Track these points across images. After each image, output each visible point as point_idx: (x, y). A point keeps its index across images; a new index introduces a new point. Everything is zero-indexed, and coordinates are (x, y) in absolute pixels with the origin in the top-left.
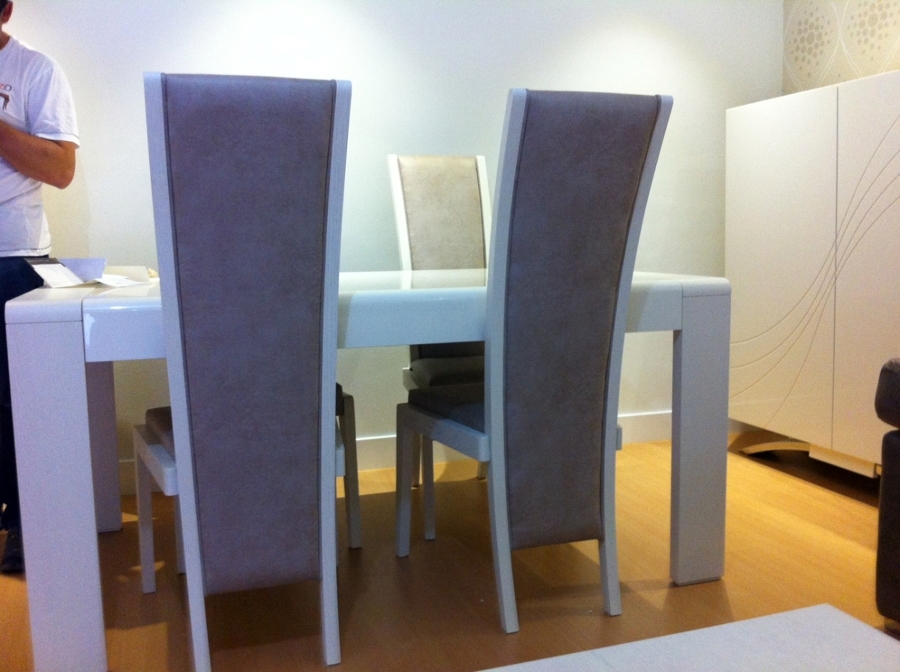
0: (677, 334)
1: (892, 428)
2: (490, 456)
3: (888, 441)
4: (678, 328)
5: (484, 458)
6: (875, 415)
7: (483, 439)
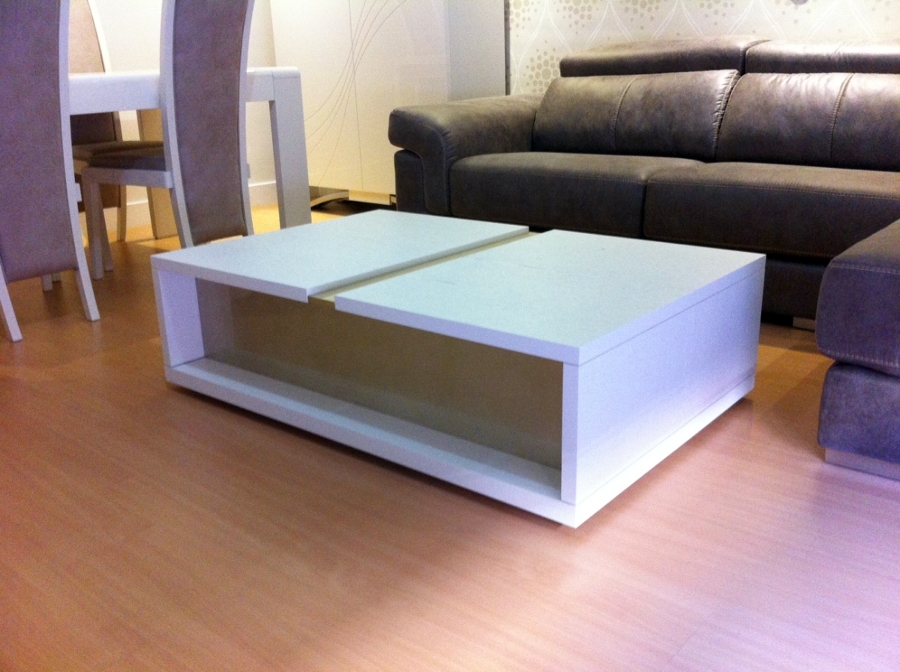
0: (272, 103)
1: (400, 149)
2: (174, 184)
3: (397, 156)
4: (272, 99)
5: (169, 185)
6: (388, 142)
7: (167, 174)
